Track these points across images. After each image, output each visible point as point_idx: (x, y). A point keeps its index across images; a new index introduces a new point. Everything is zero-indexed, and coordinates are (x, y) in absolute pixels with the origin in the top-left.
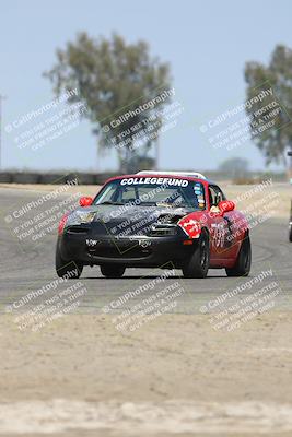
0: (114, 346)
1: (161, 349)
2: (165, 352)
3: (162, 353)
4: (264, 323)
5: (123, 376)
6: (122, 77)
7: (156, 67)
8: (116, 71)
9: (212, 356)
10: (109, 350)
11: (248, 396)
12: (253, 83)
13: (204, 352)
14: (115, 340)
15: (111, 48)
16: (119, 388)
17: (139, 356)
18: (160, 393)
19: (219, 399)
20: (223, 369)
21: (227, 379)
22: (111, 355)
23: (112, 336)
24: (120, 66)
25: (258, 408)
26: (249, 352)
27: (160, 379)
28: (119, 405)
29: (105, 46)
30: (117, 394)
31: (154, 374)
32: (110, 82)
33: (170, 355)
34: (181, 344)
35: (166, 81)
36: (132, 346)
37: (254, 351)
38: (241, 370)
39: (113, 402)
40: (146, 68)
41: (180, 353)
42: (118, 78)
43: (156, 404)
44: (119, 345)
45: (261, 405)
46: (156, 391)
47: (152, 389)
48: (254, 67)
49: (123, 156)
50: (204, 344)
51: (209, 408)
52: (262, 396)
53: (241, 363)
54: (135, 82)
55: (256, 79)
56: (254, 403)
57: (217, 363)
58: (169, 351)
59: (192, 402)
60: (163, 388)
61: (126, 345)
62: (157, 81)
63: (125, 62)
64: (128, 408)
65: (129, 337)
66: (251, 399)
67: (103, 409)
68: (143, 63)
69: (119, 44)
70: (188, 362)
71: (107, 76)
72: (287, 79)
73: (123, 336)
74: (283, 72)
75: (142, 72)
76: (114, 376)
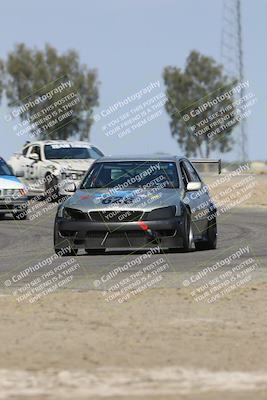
0: (51, 321)
1: (93, 323)
2: (96, 325)
3: (94, 326)
4: (183, 297)
5: (59, 347)
7: (85, 73)
8: (50, 76)
9: (138, 328)
10: (47, 325)
11: (170, 362)
12: (172, 86)
13: (131, 324)
14: (52, 315)
15: (45, 58)
16: (55, 358)
17: (73, 329)
18: (92, 362)
19: (144, 365)
20: (148, 339)
21: (151, 347)
22: (48, 329)
23: (50, 312)
24: (53, 73)
25: (179, 372)
26: (171, 323)
27: (92, 349)
28: (56, 373)
29: (39, 57)
30: (53, 364)
31: (86, 345)
33: (101, 327)
34: (110, 318)
35: (95, 85)
36: (67, 320)
37: (175, 322)
38: (163, 340)
39: (51, 370)
40: (77, 74)
41: (110, 326)
43: (89, 372)
44: (56, 319)
45: (181, 369)
46: (88, 361)
47: (85, 359)
48: (171, 72)
50: (131, 317)
51: (136, 374)
52: (183, 362)
53: (163, 333)
55: (174, 82)
56: (175, 368)
57: (143, 333)
58: (99, 324)
59: (120, 369)
60: (95, 357)
61: (61, 320)
62: (86, 86)
63: (58, 69)
64: (64, 375)
65: (65, 313)
66: (172, 365)
67: (41, 377)
68: (74, 71)
69: (51, 53)
70: (116, 333)
71: (42, 82)
72: (200, 81)
73: (59, 312)
74: (196, 74)
75: (73, 78)
76: (51, 348)
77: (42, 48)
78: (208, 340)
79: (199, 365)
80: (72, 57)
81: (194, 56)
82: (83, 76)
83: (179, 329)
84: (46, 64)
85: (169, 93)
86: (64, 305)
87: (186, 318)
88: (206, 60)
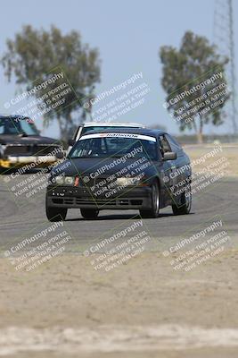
0: (56, 282)
1: (95, 284)
2: (98, 286)
3: (96, 286)
5: (64, 307)
6: (61, 61)
7: (87, 52)
8: (55, 55)
9: (137, 288)
10: (52, 285)
11: (166, 320)
12: (168, 64)
13: (130, 285)
14: (58, 277)
15: (51, 38)
16: (61, 316)
17: (77, 290)
18: (94, 320)
19: (143, 323)
20: (146, 299)
21: (148, 307)
22: (54, 289)
23: (55, 274)
24: (58, 52)
25: (174, 329)
26: (167, 284)
27: (94, 308)
28: (61, 331)
29: (46, 37)
30: (60, 322)
31: (90, 304)
32: (51, 65)
33: (103, 288)
34: (111, 279)
35: (96, 63)
36: (71, 281)
37: (171, 283)
38: (160, 299)
39: (56, 328)
40: (80, 53)
41: (110, 286)
42: (57, 62)
43: (92, 329)
44: (61, 280)
45: (177, 326)
46: (91, 319)
47: (88, 317)
48: (167, 51)
49: (63, 126)
50: (130, 279)
51: (135, 331)
52: (179, 320)
53: (160, 293)
54: (70, 65)
55: (169, 60)
56: (171, 326)
57: (141, 294)
58: (101, 284)
59: (121, 326)
60: (96, 316)
61: (66, 281)
62: (88, 64)
63: (62, 49)
64: (69, 332)
65: (69, 274)
66: (169, 322)
67: (47, 334)
68: (77, 50)
69: (56, 34)
70: (117, 293)
71: (48, 60)
72: (195, 59)
73: (64, 274)
74: (190, 53)
75: (76, 56)
76: (57, 307)
77: (48, 29)
78: (201, 300)
79: (193, 323)
80: (75, 37)
81: (188, 36)
82: (85, 55)
83: (174, 289)
84: (52, 44)
85: (165, 70)
86: (69, 268)
87: (181, 279)
88: (200, 40)
